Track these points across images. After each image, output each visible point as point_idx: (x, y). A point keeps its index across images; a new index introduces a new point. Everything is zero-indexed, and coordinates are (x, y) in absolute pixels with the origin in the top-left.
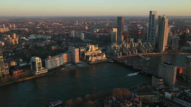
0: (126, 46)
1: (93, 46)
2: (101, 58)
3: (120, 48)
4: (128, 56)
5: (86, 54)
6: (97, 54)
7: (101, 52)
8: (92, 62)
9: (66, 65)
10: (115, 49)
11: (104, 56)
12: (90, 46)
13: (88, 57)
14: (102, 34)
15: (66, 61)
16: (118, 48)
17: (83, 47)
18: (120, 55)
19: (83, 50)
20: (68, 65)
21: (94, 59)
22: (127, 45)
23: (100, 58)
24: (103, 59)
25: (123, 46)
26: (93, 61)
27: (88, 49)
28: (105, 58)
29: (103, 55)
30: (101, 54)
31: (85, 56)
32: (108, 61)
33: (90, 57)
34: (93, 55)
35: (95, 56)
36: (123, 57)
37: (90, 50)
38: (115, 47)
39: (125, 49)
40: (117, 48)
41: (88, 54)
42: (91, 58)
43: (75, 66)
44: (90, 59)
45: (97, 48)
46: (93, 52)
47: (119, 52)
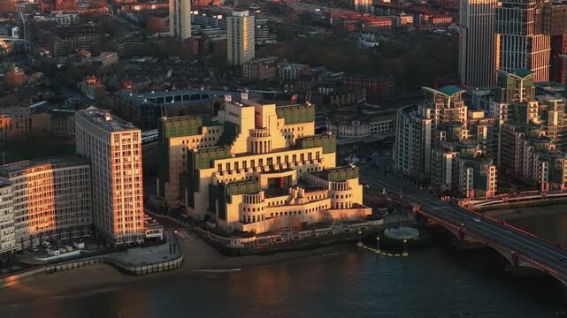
0: (544, 115)
1: (269, 110)
2: (327, 202)
3: (494, 128)
4: (546, 193)
5: (205, 174)
6: (294, 174)
7: (329, 161)
8: (252, 234)
9: (42, 250)
10: (452, 138)
11: (354, 191)
12: (247, 117)
13: (219, 194)
14: (409, 19)
15: (46, 224)
16: (474, 128)
17: (196, 122)
18: (480, 182)
19: (193, 142)
20: (57, 254)
21: (266, 210)
22: (551, 106)
23: (312, 206)
24: (335, 214)
25: (518, 113)
26: (259, 228)
27: (231, 132)
28: (355, 206)
29: (341, 185)
30: (325, 174)
31: (203, 185)
32: (380, 231)
33: (237, 200)
34: (264, 180)
35: (277, 188)
36: (504, 200)
37: (240, 145)
38: (447, 126)
39: (533, 140)
40: (465, 134)
41: (226, 176)
42: (243, 209)
43: (111, 263)
44: (233, 212)
45: (309, 129)
46: (264, 157)
47: (476, 163)
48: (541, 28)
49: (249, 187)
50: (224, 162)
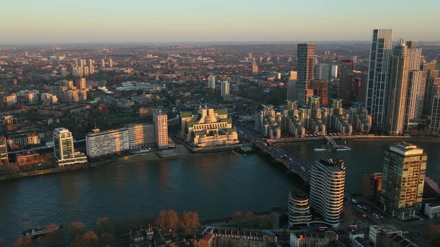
0: (300, 114)
1: (211, 111)
2: (226, 139)
3: (283, 118)
4: (297, 138)
5: (190, 129)
6: (217, 130)
7: (229, 126)
8: (200, 147)
9: (138, 150)
10: (269, 120)
11: (235, 136)
12: (204, 112)
13: (193, 135)
14: (282, 84)
15: (141, 142)
16: (277, 118)
17: (190, 113)
18: (275, 134)
19: (189, 119)
20: (142, 151)
21: (206, 141)
22: (302, 111)
23: (221, 139)
24: (227, 142)
25: (291, 113)
26: (203, 145)
27: (200, 117)
28: (235, 140)
29: (230, 133)
30: (226, 130)
31: (190, 132)
32: (239, 148)
33: (197, 137)
34: (208, 132)
35: (211, 134)
36: (283, 139)
37: (202, 120)
38: (268, 116)
39: (294, 122)
40: (273, 119)
41: (197, 130)
42: (199, 140)
43: (156, 154)
44: (196, 140)
45: (225, 116)
46: (209, 125)
47: (274, 128)
48: (310, 87)
49: (202, 133)
50: (196, 126)
